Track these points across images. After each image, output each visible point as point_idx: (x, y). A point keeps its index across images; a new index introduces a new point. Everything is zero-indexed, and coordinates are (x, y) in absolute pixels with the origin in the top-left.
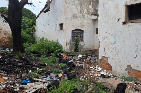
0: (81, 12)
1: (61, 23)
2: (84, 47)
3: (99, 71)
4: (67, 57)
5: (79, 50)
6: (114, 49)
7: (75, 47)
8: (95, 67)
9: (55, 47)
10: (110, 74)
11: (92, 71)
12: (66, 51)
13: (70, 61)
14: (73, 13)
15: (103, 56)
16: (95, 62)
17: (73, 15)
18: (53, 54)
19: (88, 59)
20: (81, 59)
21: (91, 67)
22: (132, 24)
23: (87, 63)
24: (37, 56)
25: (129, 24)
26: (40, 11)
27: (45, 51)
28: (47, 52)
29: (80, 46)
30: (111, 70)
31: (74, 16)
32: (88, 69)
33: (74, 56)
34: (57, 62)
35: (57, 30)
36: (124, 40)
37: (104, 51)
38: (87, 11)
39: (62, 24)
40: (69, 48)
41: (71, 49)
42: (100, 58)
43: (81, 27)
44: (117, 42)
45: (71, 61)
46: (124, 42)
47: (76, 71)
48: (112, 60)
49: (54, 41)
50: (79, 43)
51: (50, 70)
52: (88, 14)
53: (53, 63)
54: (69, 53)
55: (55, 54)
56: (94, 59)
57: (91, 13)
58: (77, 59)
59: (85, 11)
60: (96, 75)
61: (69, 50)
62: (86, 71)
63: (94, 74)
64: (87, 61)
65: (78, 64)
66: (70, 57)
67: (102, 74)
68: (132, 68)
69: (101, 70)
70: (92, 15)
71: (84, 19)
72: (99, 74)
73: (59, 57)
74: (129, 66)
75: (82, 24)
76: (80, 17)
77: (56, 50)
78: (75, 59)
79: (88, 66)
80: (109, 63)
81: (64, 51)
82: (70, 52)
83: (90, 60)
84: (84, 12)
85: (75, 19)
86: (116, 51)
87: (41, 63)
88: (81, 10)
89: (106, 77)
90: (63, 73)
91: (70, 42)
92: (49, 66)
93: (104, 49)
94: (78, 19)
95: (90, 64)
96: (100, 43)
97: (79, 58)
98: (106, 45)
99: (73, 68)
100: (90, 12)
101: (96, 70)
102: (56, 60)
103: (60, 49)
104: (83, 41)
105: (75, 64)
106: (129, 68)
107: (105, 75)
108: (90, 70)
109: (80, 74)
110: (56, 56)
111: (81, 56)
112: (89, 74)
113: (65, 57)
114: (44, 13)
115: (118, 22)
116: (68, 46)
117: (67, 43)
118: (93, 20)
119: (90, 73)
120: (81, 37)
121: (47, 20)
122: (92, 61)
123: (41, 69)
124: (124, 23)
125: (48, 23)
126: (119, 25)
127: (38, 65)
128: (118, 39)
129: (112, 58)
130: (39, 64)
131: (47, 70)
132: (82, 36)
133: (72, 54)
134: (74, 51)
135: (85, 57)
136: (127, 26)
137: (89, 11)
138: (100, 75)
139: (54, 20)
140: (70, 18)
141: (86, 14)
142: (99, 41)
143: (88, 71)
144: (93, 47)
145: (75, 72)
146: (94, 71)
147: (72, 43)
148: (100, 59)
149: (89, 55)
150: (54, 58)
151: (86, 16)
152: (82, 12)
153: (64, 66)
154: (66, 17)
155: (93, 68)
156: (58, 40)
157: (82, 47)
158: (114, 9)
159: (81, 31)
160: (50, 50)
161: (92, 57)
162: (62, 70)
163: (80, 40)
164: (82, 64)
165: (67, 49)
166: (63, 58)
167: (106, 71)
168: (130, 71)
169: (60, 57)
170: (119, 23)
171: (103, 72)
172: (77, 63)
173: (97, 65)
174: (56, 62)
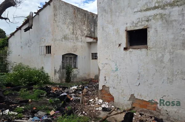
0: (73, 32)
1: (47, 45)
2: (78, 76)
3: (100, 104)
4: (58, 89)
5: (72, 80)
6: (116, 77)
7: (66, 76)
8: (95, 99)
9: (39, 77)
10: (113, 106)
11: (92, 105)
12: (54, 81)
13: (61, 95)
14: (65, 34)
15: (104, 86)
16: (93, 94)
17: (64, 35)
18: (36, 86)
19: (85, 90)
20: (76, 91)
21: (90, 100)
22: (134, 50)
23: (84, 96)
24: (13, 90)
25: (131, 50)
26: (17, 28)
27: (24, 83)
28: (27, 83)
29: (73, 75)
30: (114, 101)
31: (65, 37)
32: (86, 103)
33: (66, 88)
34: (44, 97)
35: (43, 54)
36: (126, 67)
37: (105, 80)
38: (80, 32)
39: (49, 46)
40: (59, 77)
41: (61, 78)
42: (100, 88)
43: (74, 51)
44: (119, 69)
45: (63, 94)
46: (126, 69)
47: (72, 106)
48: (114, 89)
49: (37, 69)
50: (71, 70)
51: (36, 107)
52: (82, 36)
53: (39, 98)
54: (59, 84)
55: (39, 86)
56: (92, 89)
57: (86, 35)
58: (71, 92)
59: (79, 32)
60: (97, 109)
61: (59, 80)
62: (84, 105)
63: (94, 108)
64: (83, 93)
65: (73, 97)
66: (61, 89)
67: (104, 107)
68: (136, 97)
69: (102, 102)
70: (87, 36)
71: (78, 41)
72: (100, 107)
73: (45, 89)
74: (132, 95)
75: (74, 47)
76: (73, 39)
77: (40, 80)
78: (68, 91)
79: (86, 99)
80: (111, 93)
81: (51, 82)
82: (60, 82)
83: (88, 91)
84: (77, 33)
85: (66, 41)
86: (118, 79)
87: (20, 99)
88: (73, 30)
89: (108, 110)
90: (54, 110)
91: (59, 70)
92: (34, 103)
93: (105, 77)
94: (70, 40)
95: (88, 96)
96: (100, 70)
97: (74, 90)
98: (107, 72)
99: (67, 103)
100: (84, 34)
101: (96, 103)
102: (42, 94)
103: (46, 79)
104: (77, 68)
105: (69, 98)
106: (133, 98)
107: (107, 108)
108: (89, 104)
109: (77, 109)
110: (41, 89)
111: (75, 87)
112: (88, 109)
113: (54, 90)
114: (25, 31)
115: (119, 47)
116: (58, 75)
117: (55, 71)
118: (88, 43)
119: (90, 107)
120: (74, 63)
121: (27, 41)
122: (90, 93)
123: (23, 107)
124: (125, 49)
125: (28, 44)
126: (120, 50)
127: (17, 101)
128: (119, 66)
129: (114, 88)
130: (19, 101)
131: (32, 108)
132: (75, 61)
133: (63, 86)
134: (65, 81)
135: (81, 88)
136: (128, 52)
137: (83, 32)
138: (101, 109)
139: (38, 42)
140: (60, 40)
141: (79, 36)
142: (99, 68)
143: (87, 105)
144: (89, 75)
145: (70, 107)
146: (94, 104)
147: (63, 71)
148: (100, 90)
149: (85, 86)
150: (39, 92)
151: (79, 37)
152: (75, 33)
153: (54, 101)
154: (54, 38)
155: (93, 101)
156: (43, 67)
157: (75, 76)
158: (114, 34)
159: (74, 56)
160: (31, 82)
161: (89, 88)
162: (53, 106)
163: (73, 67)
164: (79, 97)
165: (56, 78)
166: (51, 92)
167: (107, 103)
168: (134, 101)
169: (48, 90)
170: (120, 49)
171: (105, 105)
172: (71, 96)
173: (96, 97)
174: (42, 97)
